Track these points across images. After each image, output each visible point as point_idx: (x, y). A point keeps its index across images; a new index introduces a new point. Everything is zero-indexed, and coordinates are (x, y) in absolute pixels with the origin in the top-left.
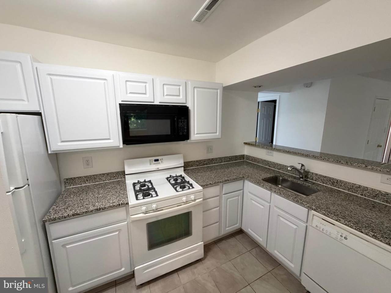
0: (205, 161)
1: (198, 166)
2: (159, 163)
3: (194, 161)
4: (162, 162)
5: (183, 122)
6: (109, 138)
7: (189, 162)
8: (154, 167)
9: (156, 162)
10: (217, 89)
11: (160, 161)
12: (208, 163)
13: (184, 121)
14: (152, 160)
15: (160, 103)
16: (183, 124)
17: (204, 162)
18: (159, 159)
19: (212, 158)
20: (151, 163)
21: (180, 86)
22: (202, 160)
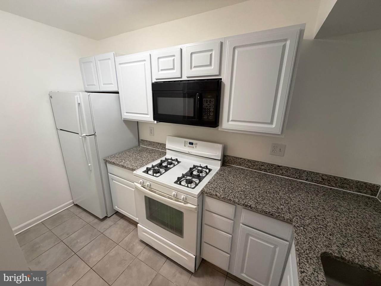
0: (263, 164)
1: (249, 168)
2: (193, 147)
3: (245, 159)
4: (196, 147)
5: (208, 102)
6: (147, 113)
7: (236, 158)
8: (187, 149)
9: (190, 145)
10: (286, 40)
11: (194, 146)
12: (269, 169)
13: (210, 101)
14: (187, 142)
15: (188, 77)
16: (208, 105)
17: (262, 166)
18: (194, 143)
19: (280, 165)
20: (186, 145)
21: (212, 50)
22: (258, 162)
